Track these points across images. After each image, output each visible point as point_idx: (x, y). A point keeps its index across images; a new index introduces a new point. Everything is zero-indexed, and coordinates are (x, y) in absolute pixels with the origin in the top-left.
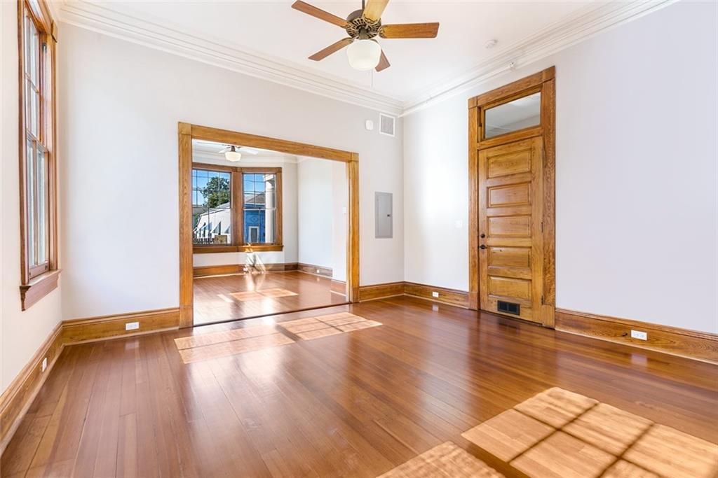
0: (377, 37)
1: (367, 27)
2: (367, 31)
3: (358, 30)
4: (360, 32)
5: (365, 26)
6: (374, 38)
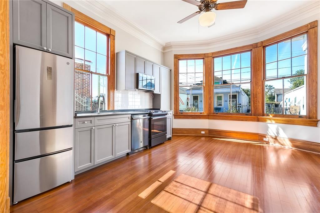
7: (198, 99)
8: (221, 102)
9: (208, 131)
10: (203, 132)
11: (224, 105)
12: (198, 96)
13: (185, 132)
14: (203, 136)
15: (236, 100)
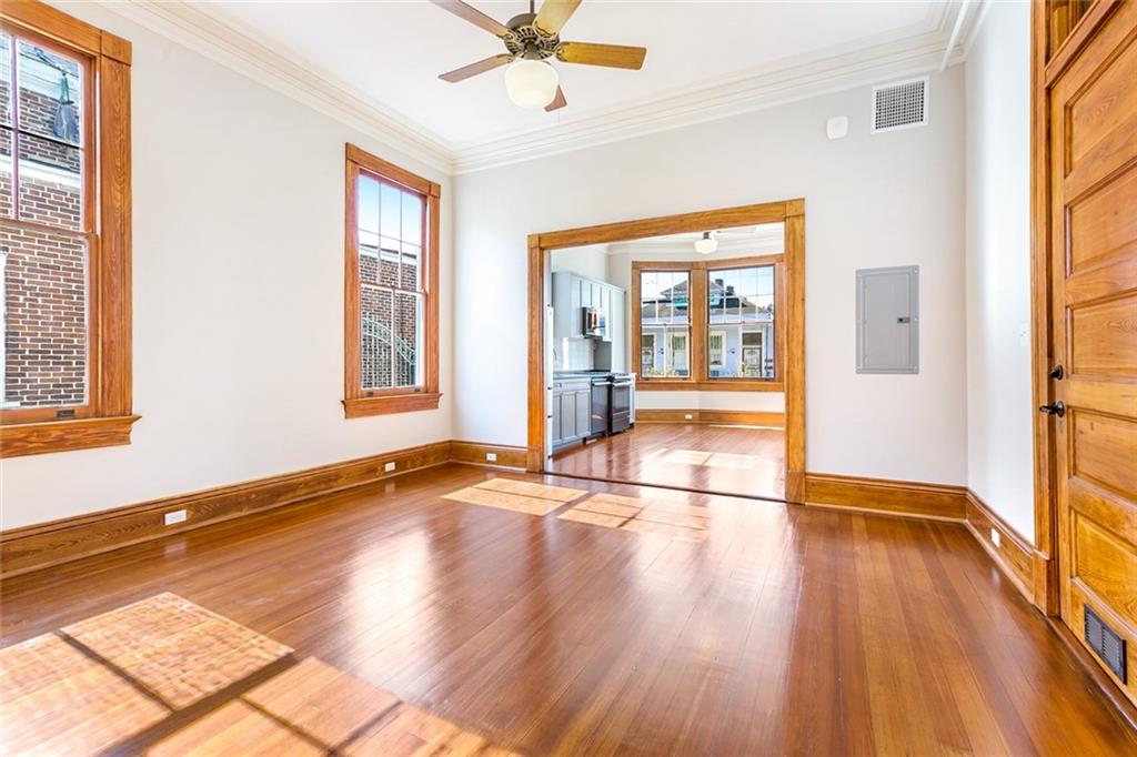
0: (553, 58)
1: (537, 42)
2: (538, 47)
3: (523, 44)
4: (526, 48)
5: (535, 39)
6: (546, 59)
7: (652, 345)
8: (720, 355)
9: (697, 414)
10: (689, 417)
11: (727, 363)
12: (652, 336)
13: (654, 417)
14: (689, 423)
15: (761, 349)
